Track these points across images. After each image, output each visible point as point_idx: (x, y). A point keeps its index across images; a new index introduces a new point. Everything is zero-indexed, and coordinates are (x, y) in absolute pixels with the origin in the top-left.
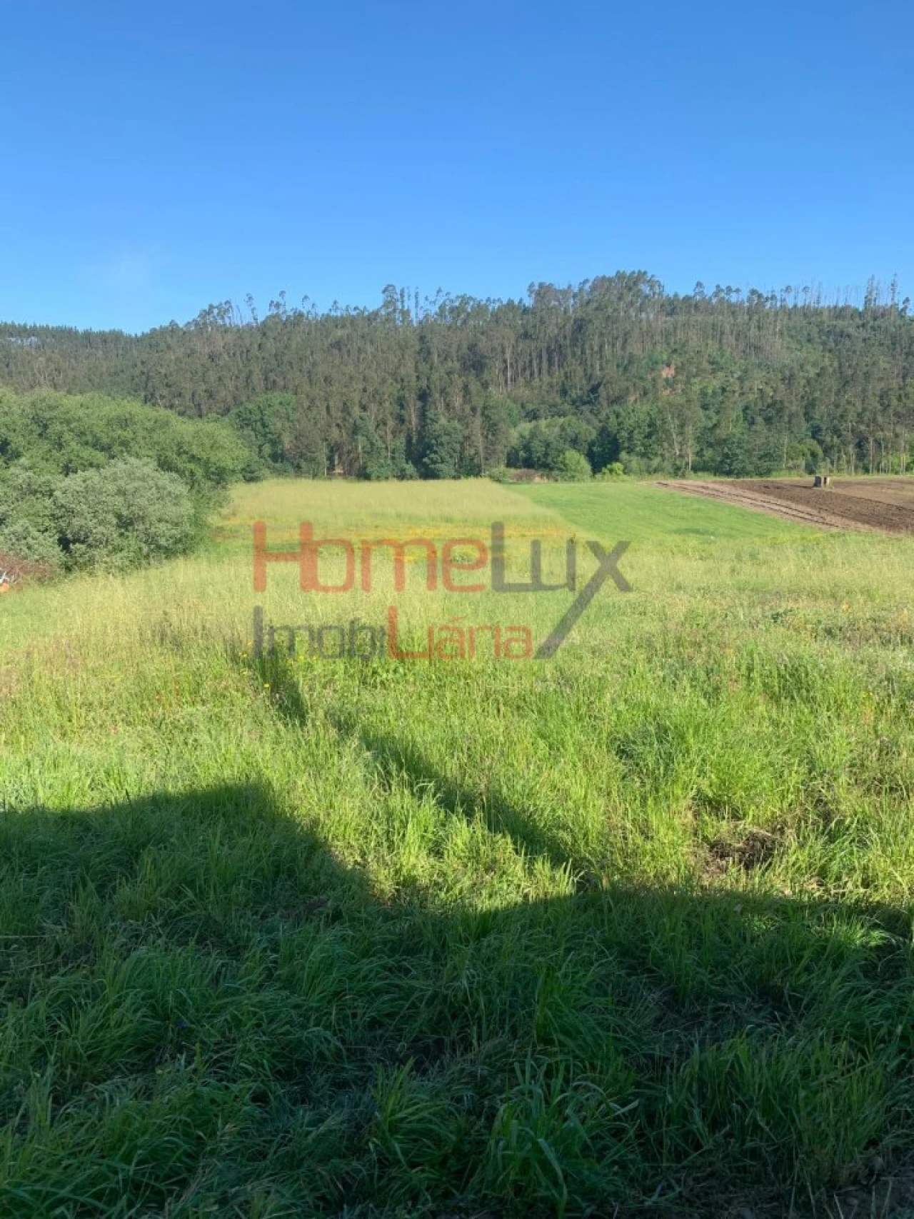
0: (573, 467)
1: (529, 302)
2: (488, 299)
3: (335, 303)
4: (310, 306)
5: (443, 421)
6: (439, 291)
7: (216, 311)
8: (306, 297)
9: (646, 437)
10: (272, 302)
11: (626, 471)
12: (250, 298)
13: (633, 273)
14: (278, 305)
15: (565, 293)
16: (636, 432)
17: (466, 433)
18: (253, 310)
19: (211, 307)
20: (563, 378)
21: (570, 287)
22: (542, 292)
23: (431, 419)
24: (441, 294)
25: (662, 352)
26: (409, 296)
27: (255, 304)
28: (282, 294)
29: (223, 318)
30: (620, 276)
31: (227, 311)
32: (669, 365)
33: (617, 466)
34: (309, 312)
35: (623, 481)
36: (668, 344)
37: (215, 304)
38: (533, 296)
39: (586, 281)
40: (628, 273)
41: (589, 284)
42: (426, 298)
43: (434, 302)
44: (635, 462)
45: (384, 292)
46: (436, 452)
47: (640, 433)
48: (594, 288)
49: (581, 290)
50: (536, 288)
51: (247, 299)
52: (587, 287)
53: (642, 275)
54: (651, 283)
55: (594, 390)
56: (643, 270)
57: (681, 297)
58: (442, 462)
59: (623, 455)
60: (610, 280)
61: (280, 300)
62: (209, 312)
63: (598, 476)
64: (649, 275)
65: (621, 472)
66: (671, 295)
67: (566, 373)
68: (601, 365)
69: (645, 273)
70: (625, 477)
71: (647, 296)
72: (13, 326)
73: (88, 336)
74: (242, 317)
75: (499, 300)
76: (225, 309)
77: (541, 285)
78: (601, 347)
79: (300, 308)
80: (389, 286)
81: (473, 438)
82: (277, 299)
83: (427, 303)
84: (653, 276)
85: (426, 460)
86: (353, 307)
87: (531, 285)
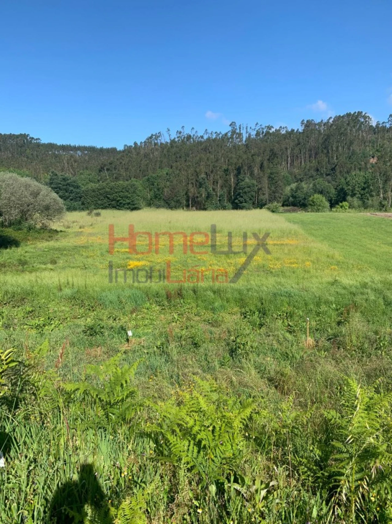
0: (318, 204)
1: (301, 129)
2: (281, 127)
3: (206, 130)
4: (195, 132)
5: (247, 180)
6: (257, 124)
7: (154, 137)
8: (193, 128)
9: (362, 189)
10: (178, 131)
11: (351, 207)
12: (169, 130)
13: (355, 112)
14: (180, 133)
15: (319, 124)
16: (356, 187)
17: (260, 186)
18: (170, 135)
19: (152, 135)
20: (317, 164)
21: (322, 121)
22: (308, 125)
23: (241, 180)
24: (258, 125)
25: (369, 150)
26: (243, 128)
27: (171, 132)
28: (183, 127)
29: (157, 140)
30: (349, 115)
31: (158, 137)
32: (373, 157)
33: (345, 203)
34: (194, 135)
35: (349, 212)
36: (373, 147)
37: (154, 134)
38: (303, 126)
39: (331, 118)
40: (352, 113)
41: (332, 119)
42: (251, 128)
43: (254, 129)
44: (356, 201)
45: (230, 125)
46: (242, 197)
47: (359, 187)
48: (334, 121)
49: (328, 122)
50: (305, 122)
51: (167, 130)
52: (331, 121)
53: (360, 113)
54: (365, 117)
55: (333, 169)
56: (361, 111)
58: (246, 202)
59: (349, 198)
61: (181, 130)
62: (151, 138)
63: (334, 209)
64: (363, 113)
65: (347, 208)
67: (318, 161)
68: (337, 156)
69: (362, 112)
70: (350, 210)
71: (362, 123)
72: (70, 146)
73: (102, 150)
74: (165, 139)
75: (286, 127)
76: (157, 136)
78: (337, 147)
79: (190, 133)
80: (233, 122)
81: (263, 189)
82: (180, 129)
83: (251, 130)
84: (366, 113)
85: (236, 201)
86: (214, 132)
87: (303, 121)
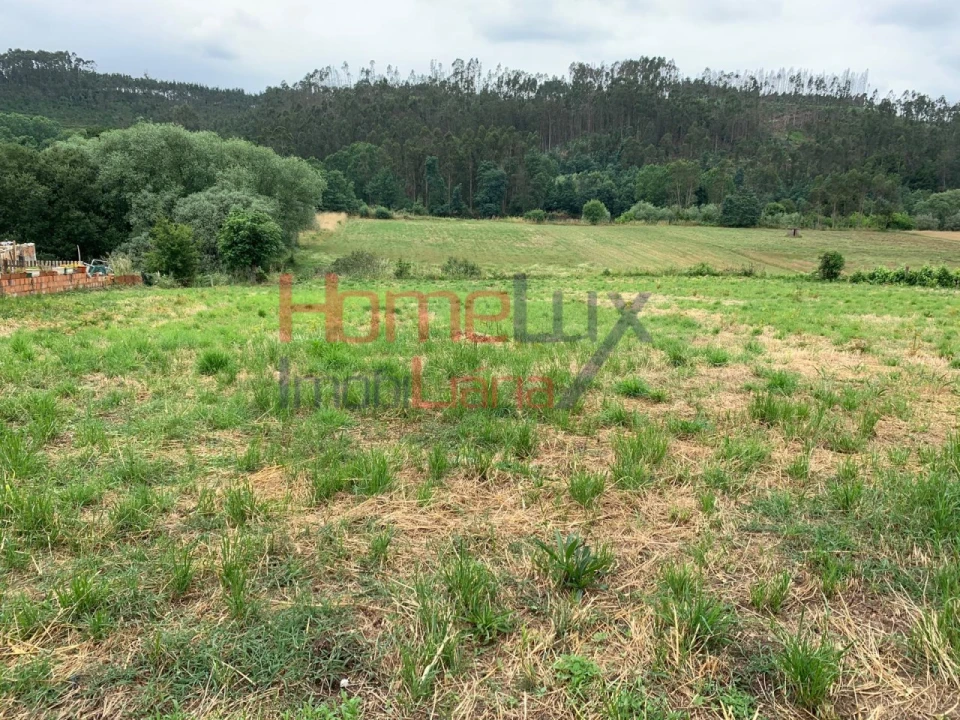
1: (569, 80)
2: (537, 75)
3: (412, 70)
4: (393, 74)
6: (499, 66)
10: (362, 68)
12: (346, 65)
13: (655, 58)
15: (599, 73)
19: (316, 71)
21: (603, 67)
22: (582, 71)
23: (485, 167)
24: (501, 69)
30: (644, 60)
34: (392, 80)
37: (318, 69)
38: (573, 74)
39: (616, 63)
40: (650, 58)
41: (619, 66)
43: (495, 75)
48: (622, 70)
49: (612, 70)
50: (577, 67)
52: (617, 68)
53: (661, 60)
54: (669, 68)
56: (662, 57)
57: (692, 80)
60: (636, 64)
61: (369, 67)
64: (667, 61)
66: (685, 78)
69: (664, 59)
71: (664, 78)
75: (545, 75)
77: (581, 65)
79: (385, 76)
80: (457, 60)
84: (670, 62)
86: (427, 76)
87: (573, 64)
